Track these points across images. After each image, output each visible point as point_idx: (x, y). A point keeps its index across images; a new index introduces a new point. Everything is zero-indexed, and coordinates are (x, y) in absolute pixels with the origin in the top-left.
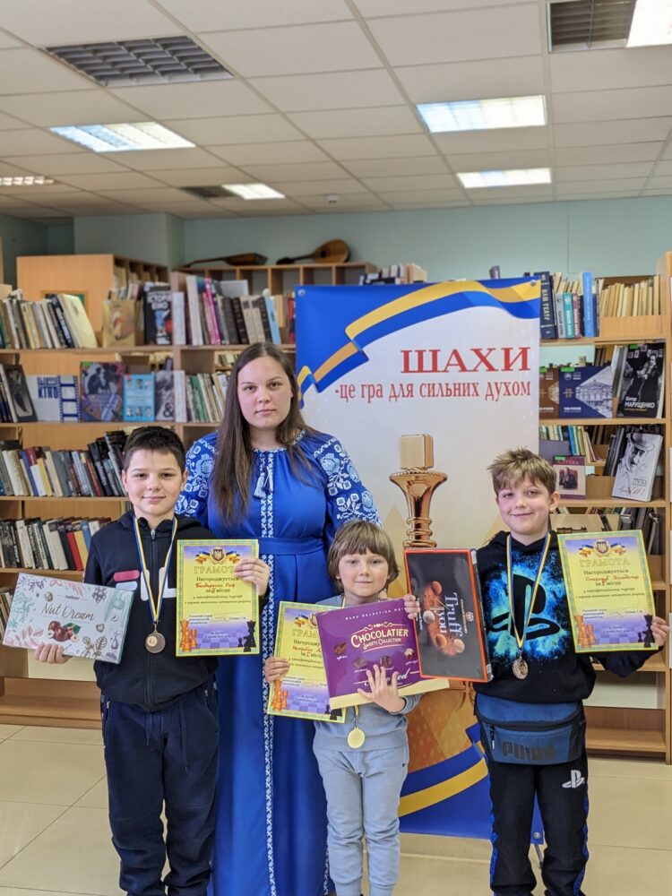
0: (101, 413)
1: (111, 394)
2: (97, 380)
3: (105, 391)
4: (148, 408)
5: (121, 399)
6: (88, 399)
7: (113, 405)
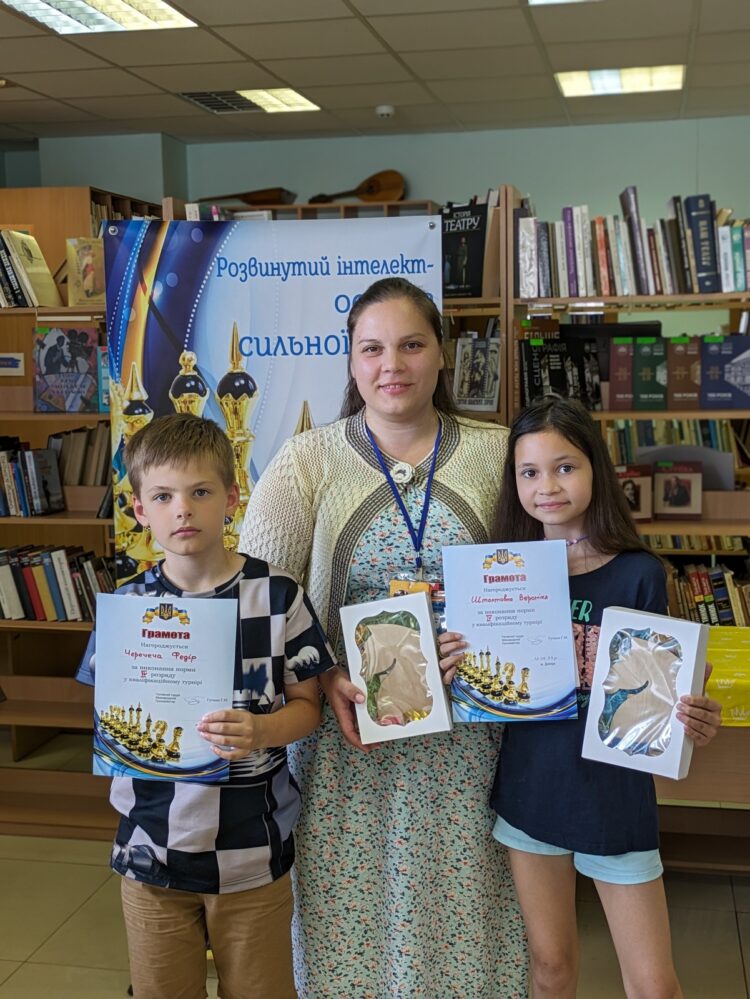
0: (64, 403)
2: (58, 355)
3: (70, 370)
5: (94, 381)
6: (45, 381)
7: (82, 389)
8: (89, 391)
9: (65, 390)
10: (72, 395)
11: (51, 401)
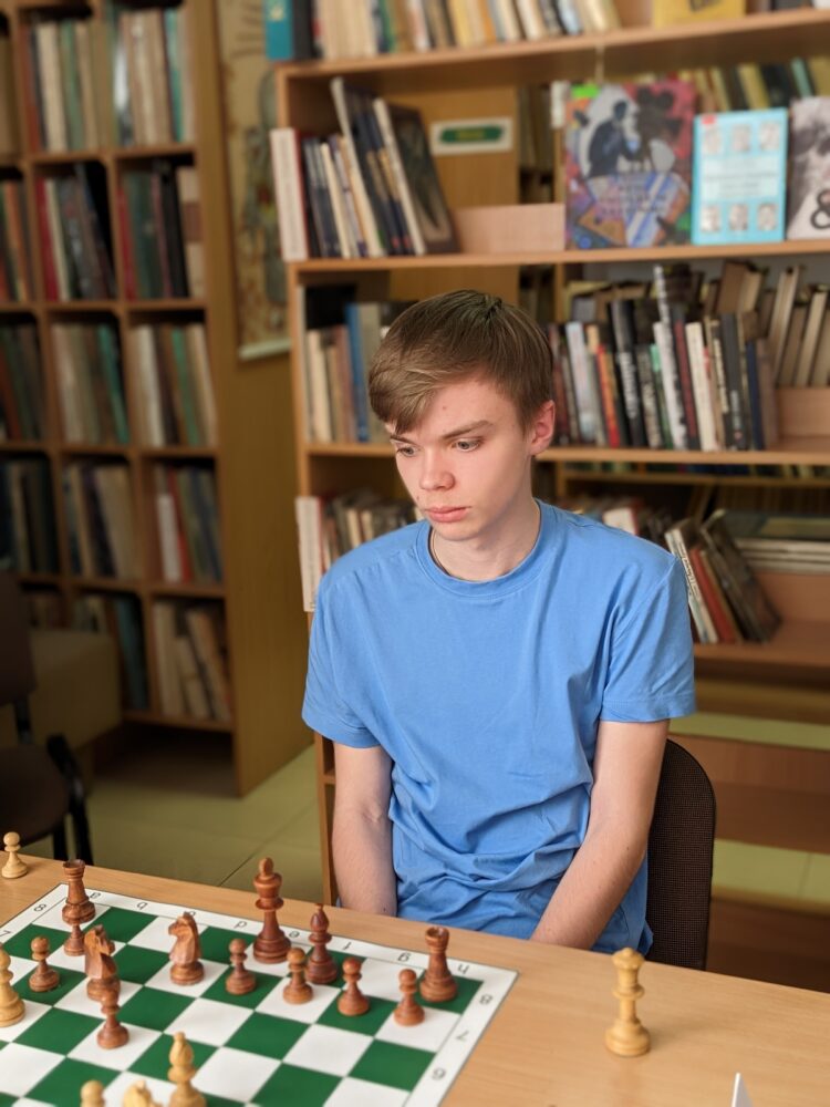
0: (624, 228)
1: (654, 173)
2: (615, 139)
3: (637, 166)
4: (764, 205)
5: (684, 187)
6: (588, 192)
7: (660, 204)
8: (673, 205)
9: (625, 206)
10: (639, 217)
11: (600, 230)
